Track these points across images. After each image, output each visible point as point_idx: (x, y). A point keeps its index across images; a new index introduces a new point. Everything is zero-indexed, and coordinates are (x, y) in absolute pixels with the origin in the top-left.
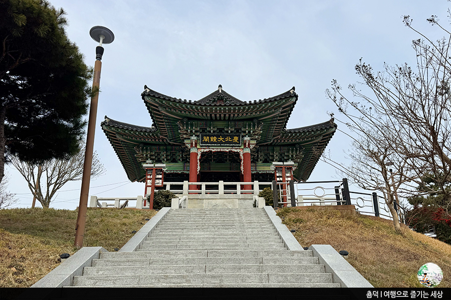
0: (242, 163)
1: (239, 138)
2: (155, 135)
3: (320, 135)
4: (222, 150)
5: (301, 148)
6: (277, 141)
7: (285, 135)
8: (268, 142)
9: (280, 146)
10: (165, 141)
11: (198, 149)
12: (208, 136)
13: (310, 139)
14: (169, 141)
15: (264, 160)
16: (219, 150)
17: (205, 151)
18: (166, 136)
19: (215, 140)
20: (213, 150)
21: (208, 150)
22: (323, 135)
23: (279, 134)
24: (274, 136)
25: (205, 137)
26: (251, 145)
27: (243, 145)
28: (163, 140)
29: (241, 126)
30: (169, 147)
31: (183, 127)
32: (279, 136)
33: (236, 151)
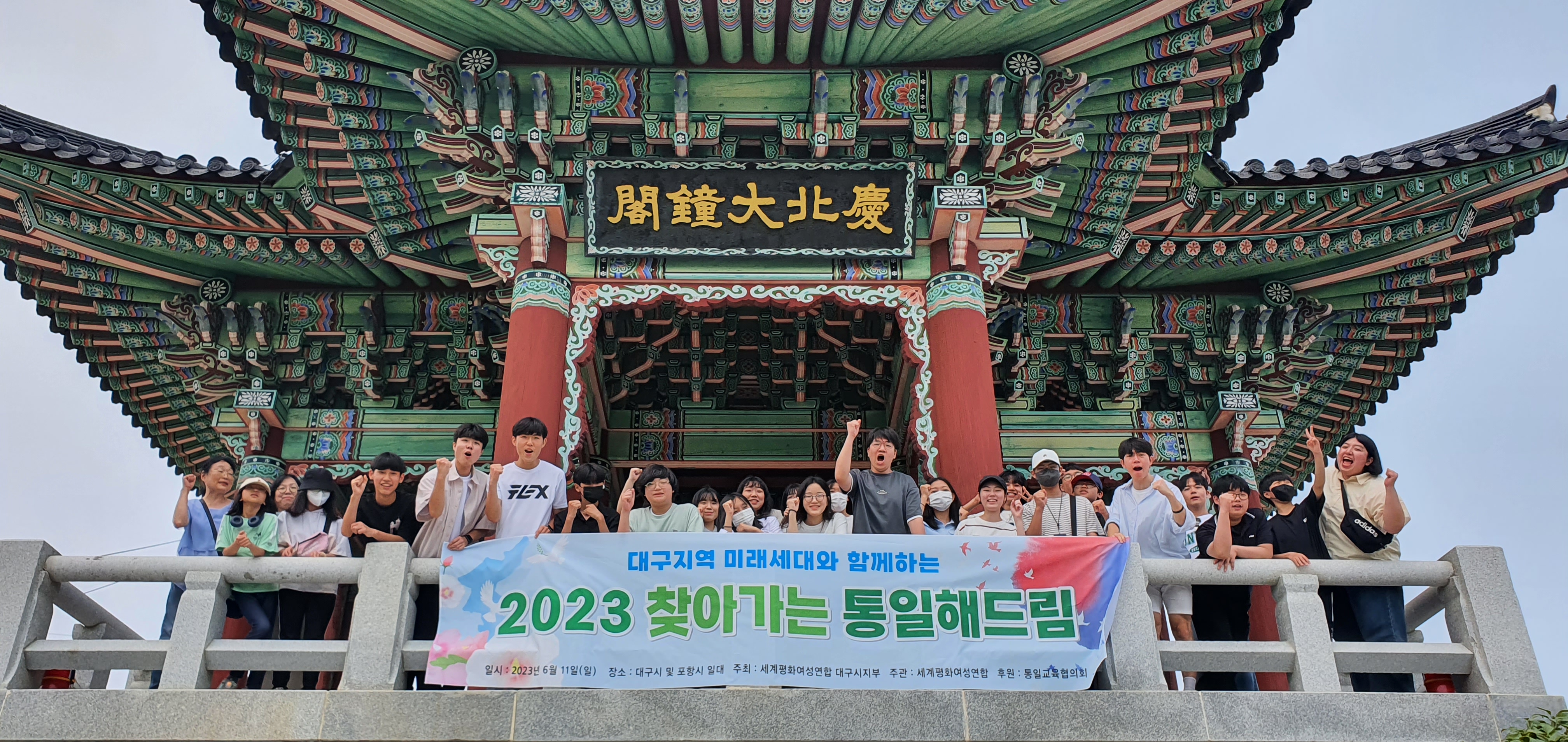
0: (922, 390)
1: (896, 200)
2: (278, 201)
3: (1460, 206)
4: (760, 294)
5: (1305, 306)
6: (1155, 245)
7: (1217, 200)
8: (1087, 253)
9: (1160, 292)
10: (357, 248)
11: (573, 284)
12: (654, 178)
13: (1386, 235)
14: (381, 249)
15: (1042, 388)
16: (737, 293)
17: (629, 297)
18: (361, 212)
19: (705, 217)
20: (692, 296)
21: (648, 293)
22: (1478, 205)
23: (1178, 194)
24: (1137, 210)
25: (624, 193)
26: (985, 257)
27: (924, 253)
28: (343, 245)
29: (907, 109)
30: (404, 304)
31: (457, 106)
32: (1176, 211)
33: (868, 297)
